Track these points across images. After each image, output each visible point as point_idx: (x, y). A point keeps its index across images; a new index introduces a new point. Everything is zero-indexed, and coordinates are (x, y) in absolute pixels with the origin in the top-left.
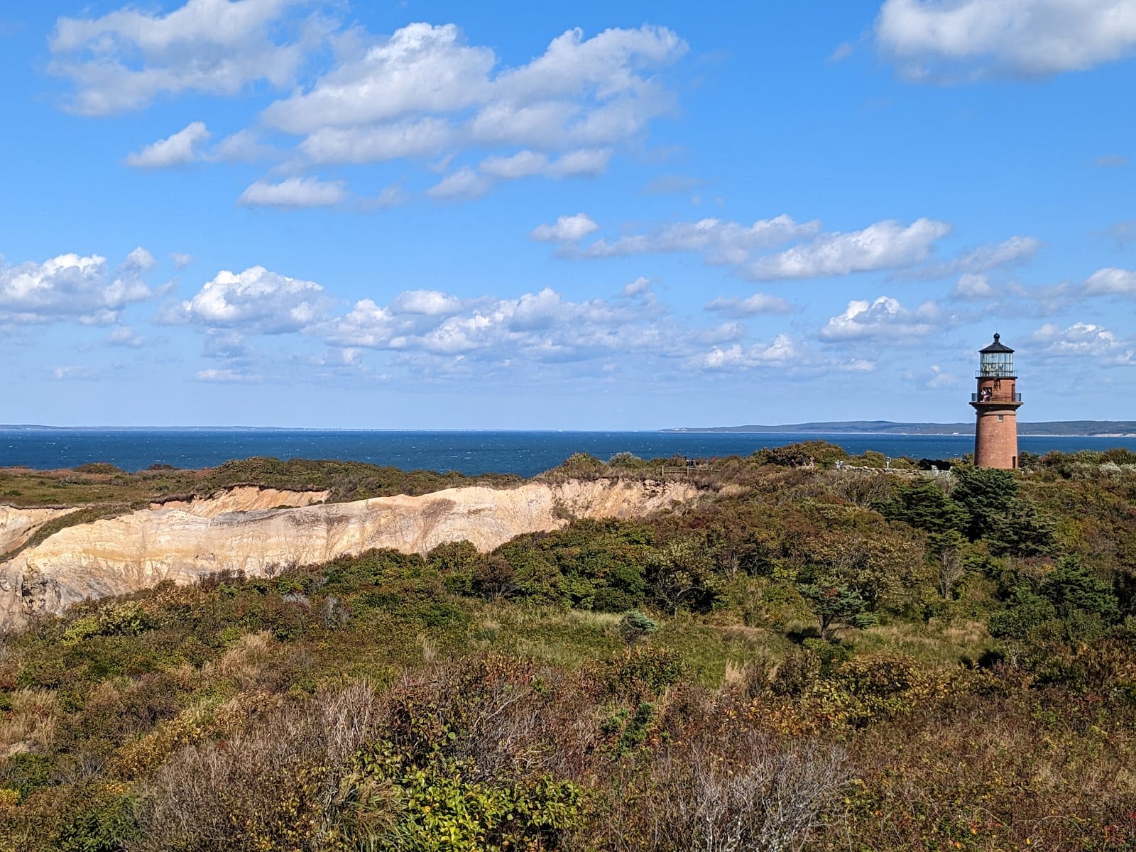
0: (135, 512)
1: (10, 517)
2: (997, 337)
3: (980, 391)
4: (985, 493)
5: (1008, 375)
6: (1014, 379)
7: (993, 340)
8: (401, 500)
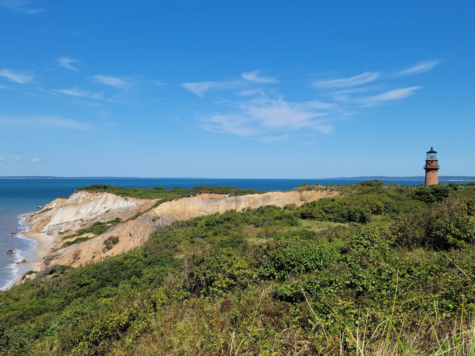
0: (183, 198)
1: (139, 201)
2: (432, 148)
3: (426, 165)
4: (440, 192)
5: (435, 159)
6: (437, 161)
7: (431, 149)
8: (256, 195)
